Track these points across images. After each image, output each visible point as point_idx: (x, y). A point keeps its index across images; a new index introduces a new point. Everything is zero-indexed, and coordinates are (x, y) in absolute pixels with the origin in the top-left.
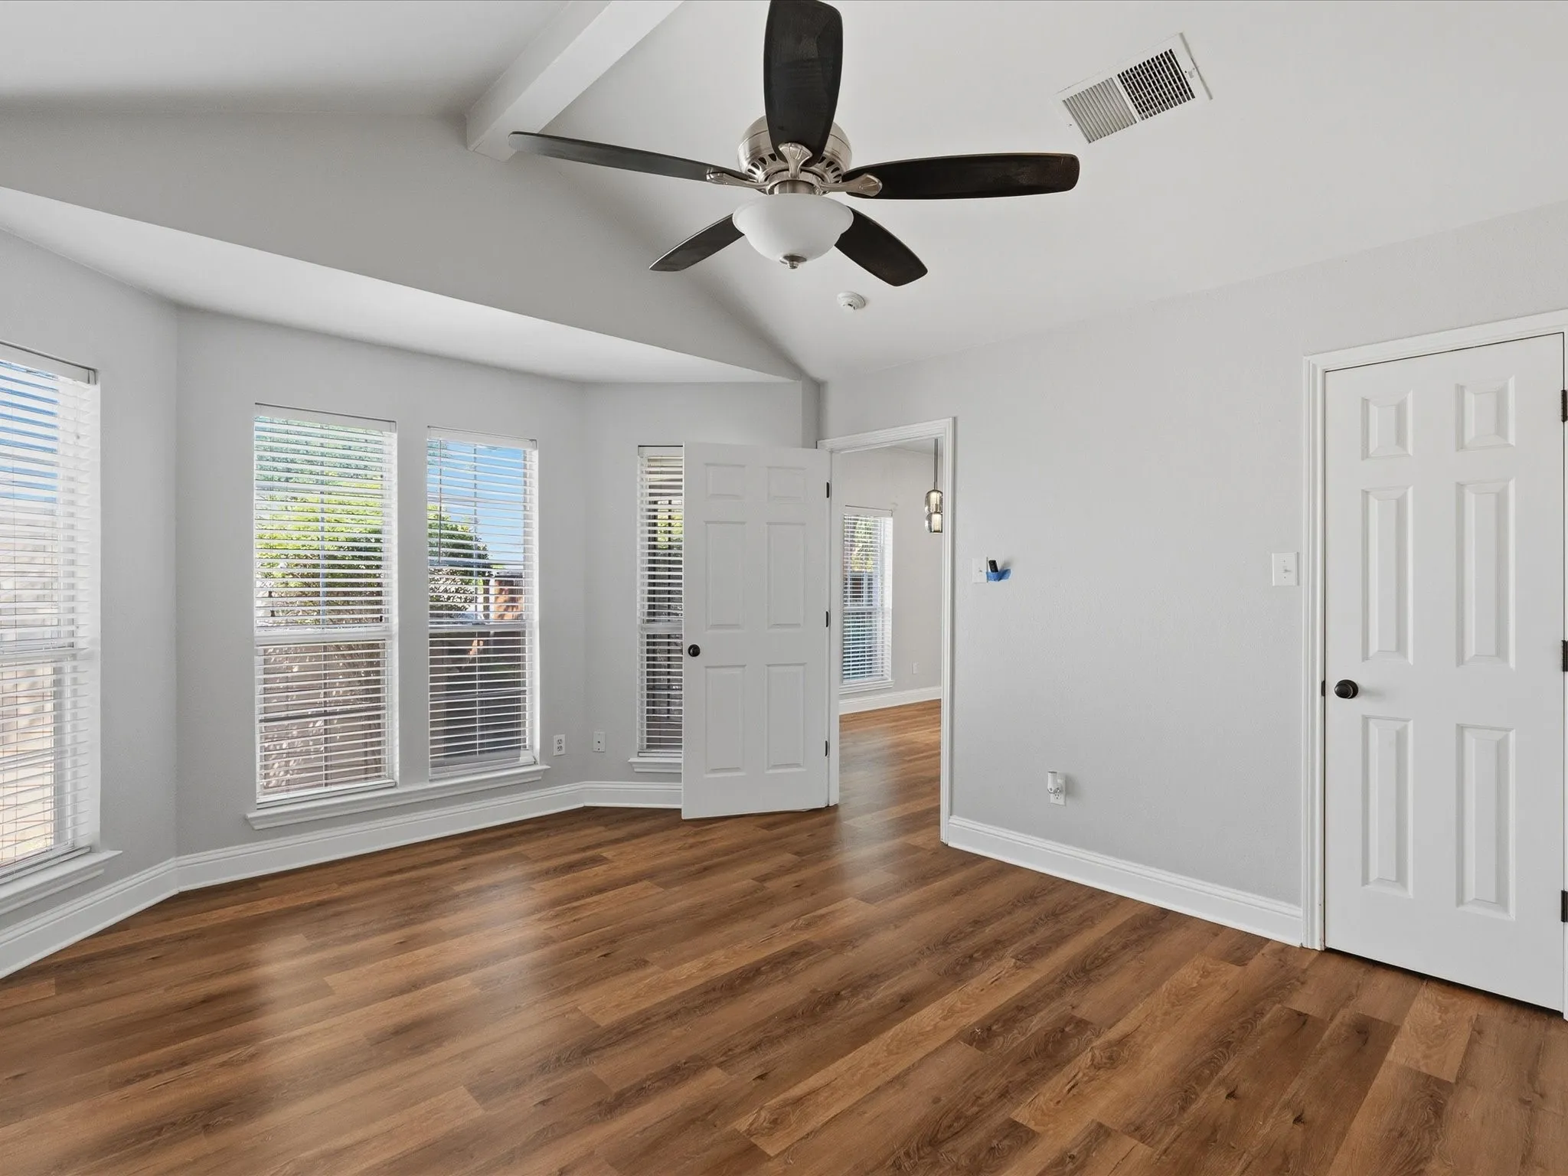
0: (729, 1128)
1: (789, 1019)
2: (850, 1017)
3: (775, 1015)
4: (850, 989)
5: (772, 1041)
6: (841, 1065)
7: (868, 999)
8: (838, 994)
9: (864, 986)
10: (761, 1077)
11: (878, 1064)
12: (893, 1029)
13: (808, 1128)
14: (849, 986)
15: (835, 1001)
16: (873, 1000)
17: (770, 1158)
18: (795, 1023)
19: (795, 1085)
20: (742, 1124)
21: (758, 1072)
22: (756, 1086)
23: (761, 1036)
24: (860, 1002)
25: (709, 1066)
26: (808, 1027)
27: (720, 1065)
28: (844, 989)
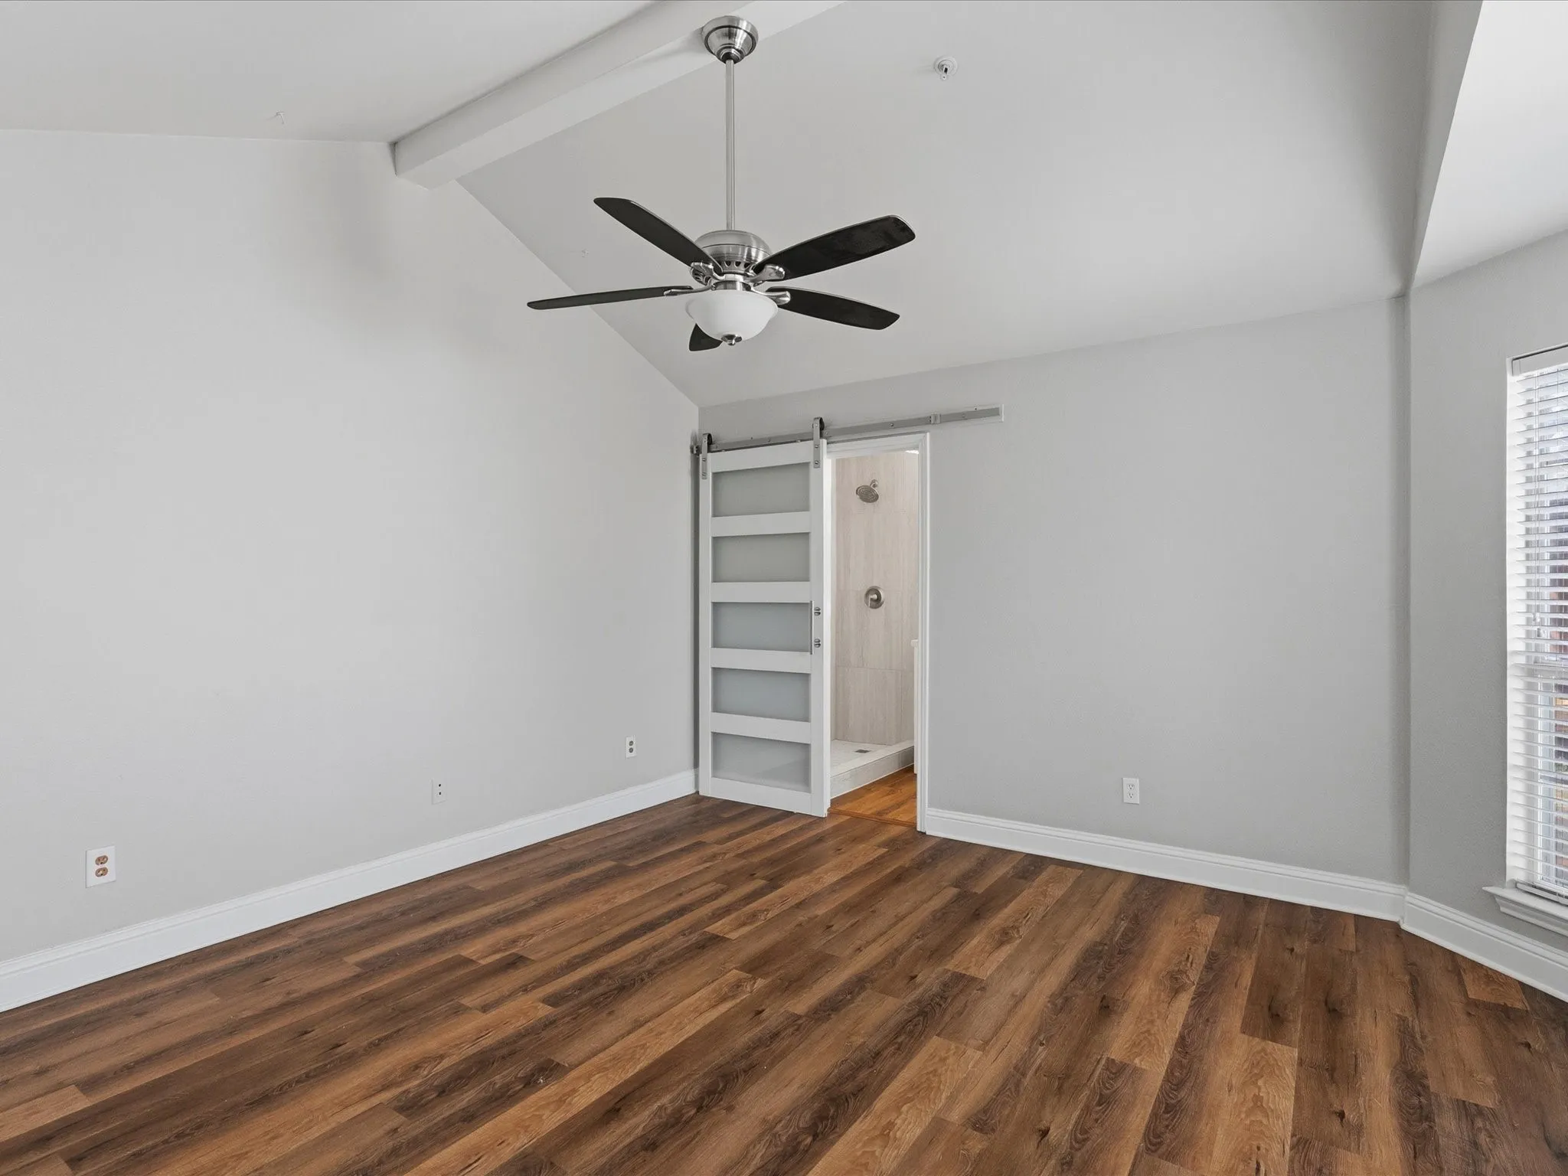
0: (770, 979)
1: (752, 1067)
2: (683, 1079)
3: (767, 1071)
4: (684, 1119)
5: (758, 1044)
6: (691, 1030)
7: (660, 1108)
8: (699, 1109)
9: (665, 1127)
10: (760, 1012)
11: (656, 1035)
12: (636, 1071)
13: (713, 986)
14: (687, 1122)
15: (703, 1099)
16: (656, 1106)
17: (736, 968)
18: (743, 1064)
19: (730, 1009)
20: (760, 983)
21: (764, 1015)
22: (761, 1006)
23: (773, 1046)
24: (672, 1101)
25: (807, 1015)
26: (728, 1062)
27: (799, 1017)
28: (692, 1118)
